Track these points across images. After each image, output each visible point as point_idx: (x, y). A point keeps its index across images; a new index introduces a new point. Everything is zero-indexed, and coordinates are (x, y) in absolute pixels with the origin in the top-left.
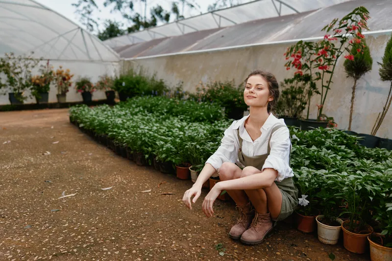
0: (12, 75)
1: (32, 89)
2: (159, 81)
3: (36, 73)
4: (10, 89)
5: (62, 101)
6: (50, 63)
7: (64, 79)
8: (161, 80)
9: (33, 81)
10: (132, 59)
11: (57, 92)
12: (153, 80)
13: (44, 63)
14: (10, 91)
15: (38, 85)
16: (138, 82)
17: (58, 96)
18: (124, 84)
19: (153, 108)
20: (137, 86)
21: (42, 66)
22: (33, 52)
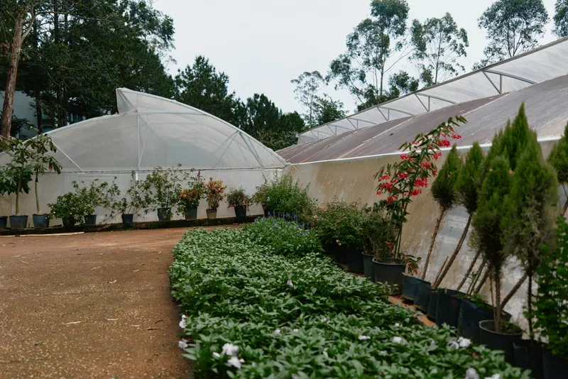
1: (179, 204)
3: (185, 187)
4: (159, 204)
5: (212, 217)
6: (202, 173)
7: (213, 192)
9: (181, 196)
11: (207, 207)
13: (194, 174)
14: (159, 207)
15: (186, 200)
17: (208, 211)
18: (269, 199)
21: (192, 178)
22: (180, 165)
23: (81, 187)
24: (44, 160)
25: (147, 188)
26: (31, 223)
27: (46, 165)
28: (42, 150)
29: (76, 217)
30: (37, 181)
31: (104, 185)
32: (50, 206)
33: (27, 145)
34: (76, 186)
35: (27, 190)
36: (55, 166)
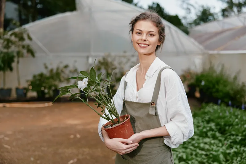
0: (110, 71)
2: (240, 83)
8: (243, 83)
10: (215, 52)
12: (235, 78)
16: (218, 82)
18: (203, 83)
19: (227, 128)
20: (217, 87)
21: (132, 62)
22: (125, 52)
23: (50, 67)
24: (23, 47)
25: (99, 69)
26: (14, 95)
27: (25, 51)
28: (22, 39)
29: (46, 91)
30: (18, 62)
31: (66, 67)
32: (27, 81)
33: (11, 35)
34: (46, 67)
35: (11, 69)
36: (31, 52)
